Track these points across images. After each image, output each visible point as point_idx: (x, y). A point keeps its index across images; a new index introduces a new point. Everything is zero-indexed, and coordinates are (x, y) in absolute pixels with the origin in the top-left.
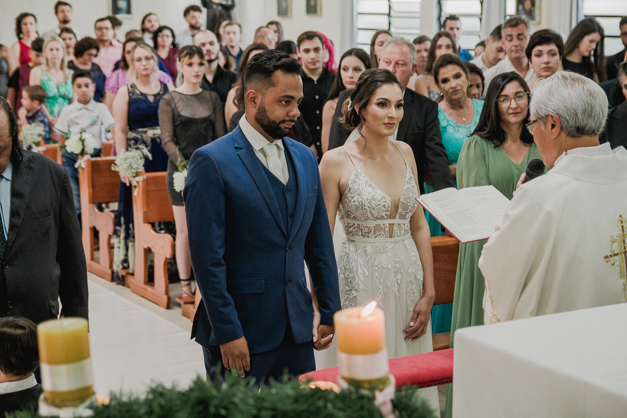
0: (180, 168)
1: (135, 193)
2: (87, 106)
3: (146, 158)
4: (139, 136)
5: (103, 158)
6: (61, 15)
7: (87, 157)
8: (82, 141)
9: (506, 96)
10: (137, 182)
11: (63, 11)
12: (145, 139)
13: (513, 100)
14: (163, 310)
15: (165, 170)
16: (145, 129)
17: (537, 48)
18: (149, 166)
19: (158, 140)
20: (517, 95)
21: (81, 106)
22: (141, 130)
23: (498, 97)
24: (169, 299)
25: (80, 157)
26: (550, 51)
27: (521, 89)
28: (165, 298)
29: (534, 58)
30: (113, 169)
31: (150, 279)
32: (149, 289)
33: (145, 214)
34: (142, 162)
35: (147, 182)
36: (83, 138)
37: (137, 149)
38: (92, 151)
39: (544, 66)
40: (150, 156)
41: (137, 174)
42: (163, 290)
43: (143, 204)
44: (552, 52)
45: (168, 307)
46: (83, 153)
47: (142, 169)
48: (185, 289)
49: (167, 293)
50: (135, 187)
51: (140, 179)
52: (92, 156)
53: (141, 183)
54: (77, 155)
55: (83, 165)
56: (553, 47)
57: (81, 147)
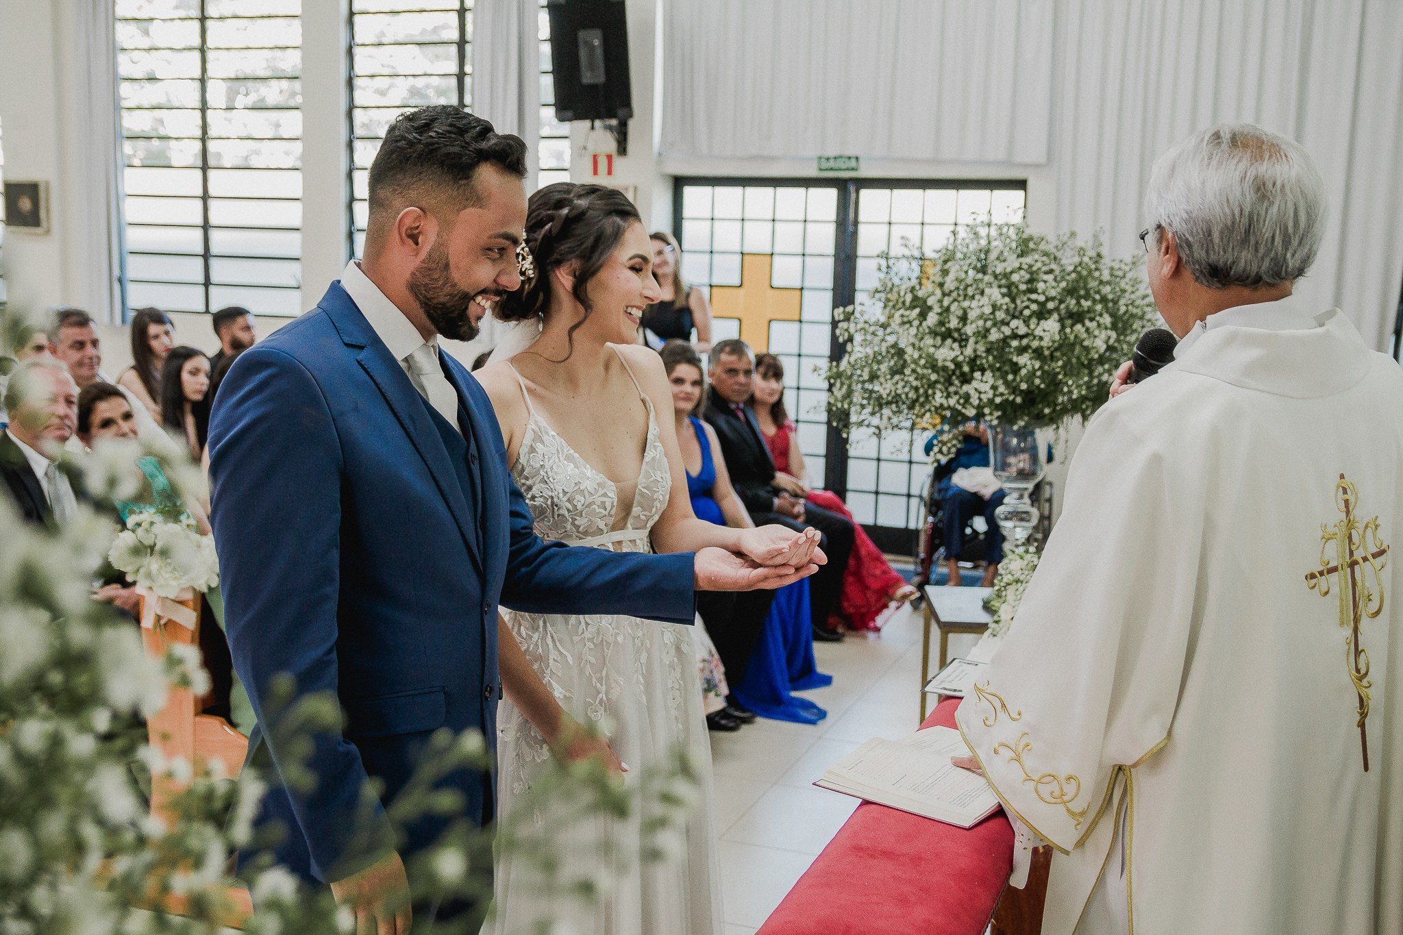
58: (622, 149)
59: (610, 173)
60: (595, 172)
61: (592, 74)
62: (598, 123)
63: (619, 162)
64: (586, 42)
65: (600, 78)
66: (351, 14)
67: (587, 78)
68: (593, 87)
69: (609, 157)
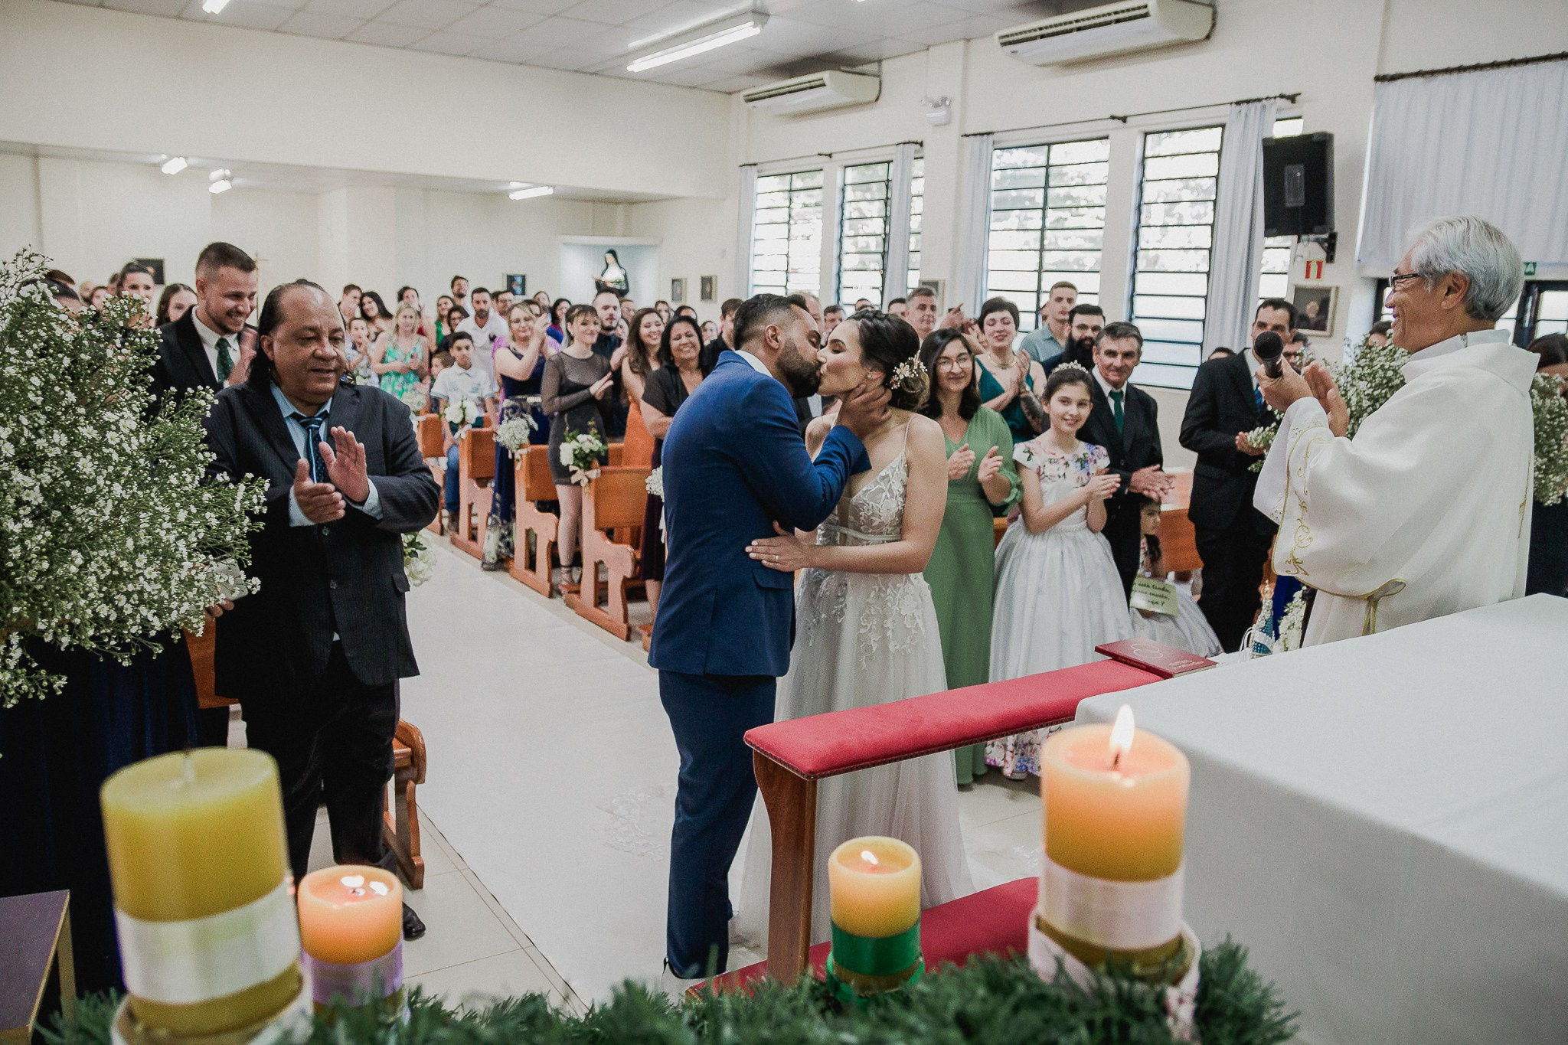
0: (568, 439)
1: (518, 467)
2: (468, 372)
3: (532, 429)
4: (517, 404)
5: (485, 430)
6: (456, 288)
7: (468, 427)
8: (464, 409)
9: (946, 358)
10: (521, 455)
11: (459, 284)
12: (524, 407)
13: (955, 363)
14: (545, 599)
15: (545, 442)
16: (524, 397)
17: (990, 316)
18: (536, 437)
19: (539, 410)
20: (960, 358)
21: (461, 370)
22: (519, 397)
23: (939, 358)
24: (552, 587)
25: (460, 427)
26: (1003, 319)
27: (965, 351)
28: (548, 585)
29: (986, 327)
30: (494, 439)
31: (531, 565)
32: (530, 574)
33: (528, 491)
34: (528, 432)
35: (531, 455)
36: (464, 406)
37: (522, 417)
38: (473, 421)
39: (996, 334)
40: (536, 427)
41: (521, 446)
42: (546, 577)
43: (526, 480)
44: (1006, 321)
45: (551, 596)
46: (463, 422)
47: (526, 441)
48: (565, 576)
49: (550, 580)
50: (518, 460)
51: (524, 451)
52: (474, 426)
53: (524, 457)
54: (457, 425)
55: (464, 436)
56: (1006, 314)
57: (462, 416)
58: (1330, 259)
59: (1319, 276)
60: (1307, 276)
61: (1294, 200)
62: (1304, 237)
63: (1327, 268)
64: (1290, 175)
65: (1300, 202)
66: (1144, 158)
67: (1290, 202)
68: (1295, 210)
69: (1319, 264)
